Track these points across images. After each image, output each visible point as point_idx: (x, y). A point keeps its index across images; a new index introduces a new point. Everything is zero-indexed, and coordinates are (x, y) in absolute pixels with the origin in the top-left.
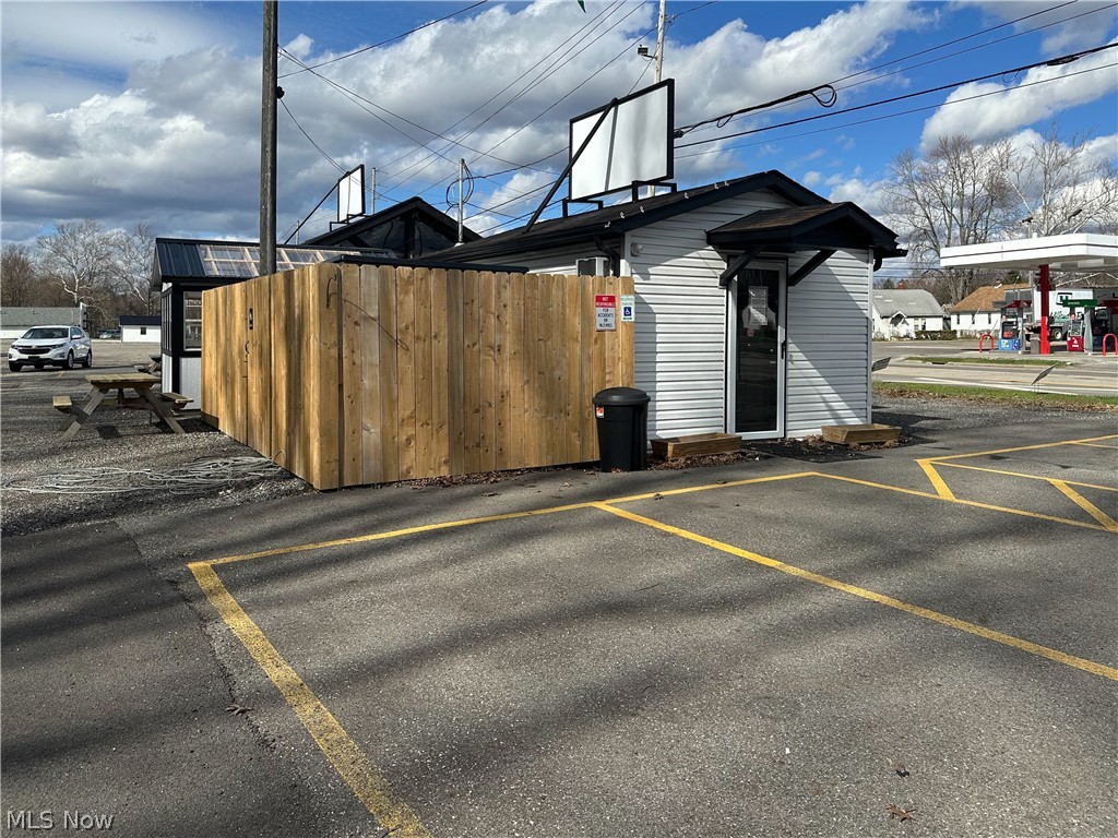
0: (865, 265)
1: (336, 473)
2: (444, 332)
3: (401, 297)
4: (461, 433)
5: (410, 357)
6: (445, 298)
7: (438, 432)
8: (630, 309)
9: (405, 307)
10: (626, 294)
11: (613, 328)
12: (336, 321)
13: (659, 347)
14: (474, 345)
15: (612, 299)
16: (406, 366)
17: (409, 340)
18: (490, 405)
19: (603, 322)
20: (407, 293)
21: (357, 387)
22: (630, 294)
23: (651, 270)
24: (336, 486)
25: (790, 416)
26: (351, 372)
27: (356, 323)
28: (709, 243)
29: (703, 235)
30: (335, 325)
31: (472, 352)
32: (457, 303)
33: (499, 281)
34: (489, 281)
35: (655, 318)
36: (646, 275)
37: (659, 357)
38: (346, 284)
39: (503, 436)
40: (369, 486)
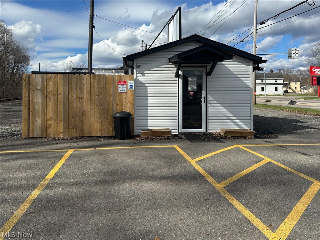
0: (249, 67)
1: (27, 133)
2: (62, 93)
3: (48, 83)
4: (67, 124)
5: (51, 101)
6: (62, 83)
7: (59, 123)
8: (132, 85)
9: (49, 86)
10: (130, 80)
11: (126, 91)
12: (27, 90)
13: (149, 98)
14: (72, 97)
15: (125, 82)
16: (50, 103)
17: (50, 95)
18: (78, 116)
19: (121, 90)
20: (50, 81)
21: (34, 109)
22: (132, 80)
23: (145, 72)
24: (27, 137)
25: (209, 124)
26: (32, 105)
27: (34, 91)
28: (170, 62)
29: (167, 59)
30: (27, 91)
31: (71, 99)
32: (67, 84)
33: (81, 77)
34: (77, 77)
35: (147, 88)
36: (143, 74)
37: (149, 102)
38: (31, 79)
39: (83, 125)
40: (36, 138)
